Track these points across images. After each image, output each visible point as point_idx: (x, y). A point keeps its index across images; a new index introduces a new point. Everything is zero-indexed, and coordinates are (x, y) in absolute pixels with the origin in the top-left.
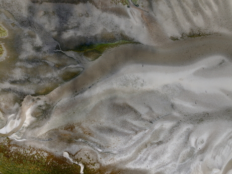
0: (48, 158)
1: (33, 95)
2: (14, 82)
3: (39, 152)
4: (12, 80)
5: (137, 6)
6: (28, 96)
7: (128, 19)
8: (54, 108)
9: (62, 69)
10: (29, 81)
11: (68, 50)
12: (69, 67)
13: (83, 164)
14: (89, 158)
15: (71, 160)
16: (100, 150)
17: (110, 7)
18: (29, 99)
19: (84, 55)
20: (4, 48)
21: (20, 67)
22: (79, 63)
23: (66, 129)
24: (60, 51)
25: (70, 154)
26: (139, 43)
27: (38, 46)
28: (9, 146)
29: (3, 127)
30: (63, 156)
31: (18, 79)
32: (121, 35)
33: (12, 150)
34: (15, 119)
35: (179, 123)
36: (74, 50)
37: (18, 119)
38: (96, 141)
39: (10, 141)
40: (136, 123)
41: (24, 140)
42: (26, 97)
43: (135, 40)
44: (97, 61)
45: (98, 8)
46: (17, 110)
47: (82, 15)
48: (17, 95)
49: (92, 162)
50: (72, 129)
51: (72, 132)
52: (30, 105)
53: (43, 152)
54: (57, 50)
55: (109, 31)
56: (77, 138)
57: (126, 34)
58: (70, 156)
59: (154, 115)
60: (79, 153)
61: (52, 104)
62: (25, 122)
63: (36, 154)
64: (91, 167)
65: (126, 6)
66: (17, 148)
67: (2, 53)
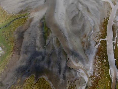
0: (99, 56)
1: (67, 62)
2: (60, 72)
3: (96, 60)
4: (58, 73)
5: (29, 14)
6: (67, 64)
7: (34, 17)
8: (74, 51)
9: (55, 46)
10: (60, 64)
11: (45, 43)
12: (54, 43)
13: (100, 39)
14: (97, 36)
15: (99, 44)
16: (93, 31)
17: (28, 24)
18: (69, 64)
20: (41, 77)
21: (52, 68)
22: (52, 38)
23: (84, 46)
24: (45, 47)
25: (96, 45)
26: (46, 13)
27: (42, 58)
28: (94, 76)
29: (84, 79)
30: (97, 48)
31: (58, 69)
32: (41, 20)
33: (97, 75)
35: (79, 2)
36: (46, 40)
37: (80, 71)
38: (89, 33)
41: (90, 68)
43: (44, 15)
44: (52, 30)
45: (28, 29)
46: (75, 71)
47: (30, 36)
48: (67, 71)
49: (98, 35)
50: (84, 43)
51: (85, 43)
53: (96, 58)
54: (45, 48)
55: (38, 25)
56: (88, 41)
57: (41, 18)
59: (76, 10)
60: (95, 40)
61: (71, 52)
62: (81, 67)
63: (98, 62)
64: (101, 35)
65: (29, 18)
66: (95, 72)
67: (44, 78)
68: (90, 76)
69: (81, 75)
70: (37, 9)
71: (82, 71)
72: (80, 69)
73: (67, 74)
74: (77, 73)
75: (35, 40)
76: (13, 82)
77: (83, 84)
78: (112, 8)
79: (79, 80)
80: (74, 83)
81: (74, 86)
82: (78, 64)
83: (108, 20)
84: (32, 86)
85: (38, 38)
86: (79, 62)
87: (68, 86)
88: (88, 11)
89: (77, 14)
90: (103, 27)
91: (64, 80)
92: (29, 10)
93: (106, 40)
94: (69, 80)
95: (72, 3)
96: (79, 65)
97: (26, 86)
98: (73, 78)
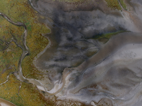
2: (56, 60)
3: (75, 103)
5: (127, 10)
6: (66, 68)
7: (122, 18)
8: (83, 74)
10: (66, 59)
11: (88, 38)
12: (90, 48)
16: (114, 98)
17: (111, 12)
19: (99, 41)
20: (49, 40)
21: (60, 51)
24: (84, 39)
25: (95, 103)
26: (130, 32)
28: (56, 101)
29: (52, 89)
30: (91, 104)
31: (59, 58)
32: (119, 27)
33: (58, 104)
34: (59, 83)
37: (61, 83)
38: (111, 93)
39: (56, 98)
40: (133, 79)
41: (65, 96)
42: (65, 69)
43: (128, 30)
44: (106, 44)
45: (104, 13)
47: (95, 18)
52: (68, 74)
53: (78, 103)
54: (82, 39)
55: (112, 25)
58: (95, 104)
60: (101, 102)
62: (65, 84)
63: (73, 105)
65: (120, 10)
66: (61, 102)
67: (48, 43)
68: (56, 95)
69: (56, 85)
70: (135, 19)
71: (60, 86)
72: (62, 84)
73: (55, 69)
74: (57, 81)
75: (90, 25)
76: (40, 11)
77: (47, 88)
79: (51, 83)
80: (47, 77)
81: (43, 77)
82: (68, 81)
84: (39, 32)
85: (94, 29)
86: (70, 82)
87: (43, 71)
91: (48, 66)
92: (131, 8)
94: (49, 72)
96: (66, 82)
97: (38, 25)
98: (52, 76)
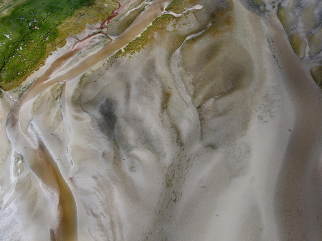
1: (280, 4)
8: (258, 16)
12: (308, 46)
15: (190, 9)
23: (229, 17)
30: (198, 4)
35: (181, 144)
40: (207, 88)
44: (310, 77)
49: (178, 25)
51: (223, 21)
58: (195, 9)
59: (209, 116)
61: (264, 16)
64: (172, 23)
78: (79, 80)
83: (123, 50)
88: (166, 97)
89: (212, 100)
90: (152, 37)
93: (165, 11)
95: (213, 147)
